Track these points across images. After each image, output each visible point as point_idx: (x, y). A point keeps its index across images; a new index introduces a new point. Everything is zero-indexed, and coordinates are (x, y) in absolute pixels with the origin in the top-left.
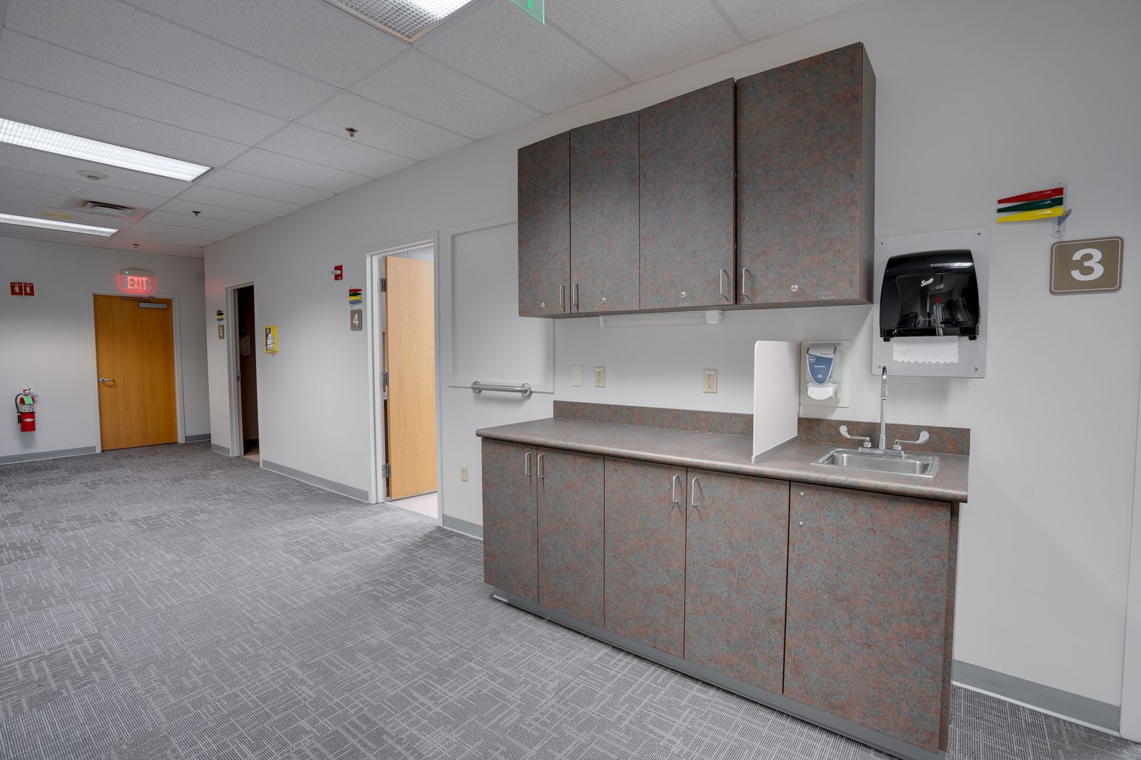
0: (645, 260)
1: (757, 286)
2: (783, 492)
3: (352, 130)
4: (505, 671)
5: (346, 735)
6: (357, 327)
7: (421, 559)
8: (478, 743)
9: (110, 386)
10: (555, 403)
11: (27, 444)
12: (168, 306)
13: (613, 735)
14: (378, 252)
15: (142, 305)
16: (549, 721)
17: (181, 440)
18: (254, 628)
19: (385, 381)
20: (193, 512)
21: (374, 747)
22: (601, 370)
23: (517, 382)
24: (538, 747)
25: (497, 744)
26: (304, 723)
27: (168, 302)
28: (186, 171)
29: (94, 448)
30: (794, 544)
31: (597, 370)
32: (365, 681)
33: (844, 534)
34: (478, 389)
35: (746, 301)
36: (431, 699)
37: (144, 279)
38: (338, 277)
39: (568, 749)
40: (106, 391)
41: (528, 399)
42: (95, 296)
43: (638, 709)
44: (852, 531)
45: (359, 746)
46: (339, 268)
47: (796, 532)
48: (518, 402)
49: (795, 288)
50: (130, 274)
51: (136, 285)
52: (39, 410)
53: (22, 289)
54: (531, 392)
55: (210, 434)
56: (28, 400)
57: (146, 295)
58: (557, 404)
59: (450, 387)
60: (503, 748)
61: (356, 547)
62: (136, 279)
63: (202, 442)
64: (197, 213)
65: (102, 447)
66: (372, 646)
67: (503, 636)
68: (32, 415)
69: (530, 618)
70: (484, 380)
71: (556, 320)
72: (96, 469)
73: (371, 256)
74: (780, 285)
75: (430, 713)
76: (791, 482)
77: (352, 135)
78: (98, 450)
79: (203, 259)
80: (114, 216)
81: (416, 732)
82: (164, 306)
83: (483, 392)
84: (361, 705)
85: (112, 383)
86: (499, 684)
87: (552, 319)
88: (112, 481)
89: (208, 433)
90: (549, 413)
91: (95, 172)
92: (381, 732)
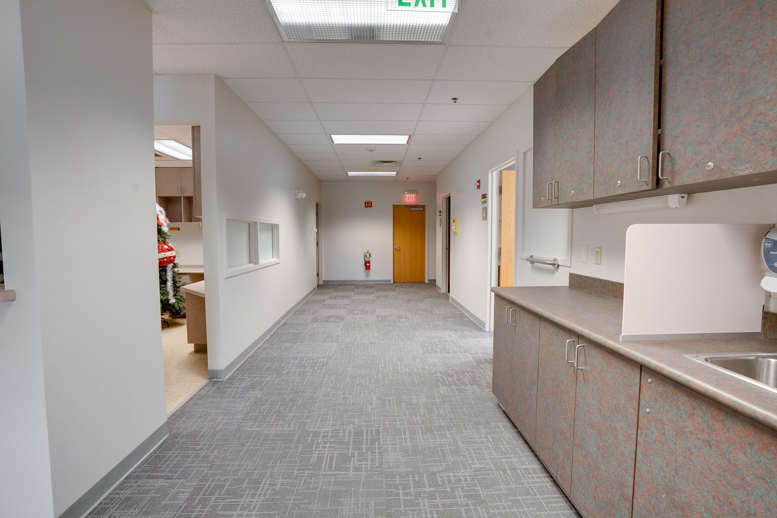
0: (597, 155)
1: (677, 168)
2: (635, 375)
3: (455, 99)
4: (461, 444)
5: (365, 434)
6: (485, 218)
7: (482, 369)
8: (409, 469)
9: (398, 251)
10: (571, 274)
11: (368, 275)
12: (424, 209)
13: (480, 511)
14: (495, 168)
15: (412, 209)
16: (453, 482)
17: (427, 281)
18: (377, 375)
19: (500, 254)
20: (401, 317)
21: (369, 444)
22: (598, 250)
23: (549, 257)
24: (432, 489)
25: (416, 475)
26: (356, 421)
27: (424, 207)
28: (402, 140)
29: (390, 281)
30: (642, 429)
31: (596, 250)
32: (394, 416)
33: (681, 436)
34: (532, 261)
35: (667, 185)
36: (411, 438)
37: (414, 195)
38: (479, 187)
39: (447, 500)
40: (396, 252)
41: (557, 270)
42: (394, 205)
43: (515, 510)
44: (689, 435)
45: (365, 440)
46: (479, 181)
47: (644, 417)
48: (552, 272)
49: (711, 164)
50: (408, 193)
51: (410, 199)
52: (372, 260)
53: (368, 205)
54: (559, 265)
55: (435, 280)
56: (368, 256)
57: (414, 204)
58: (572, 276)
59: (521, 259)
60: (417, 479)
61: (455, 352)
62: (410, 196)
63: (433, 282)
64: (420, 158)
65: (393, 281)
66: (413, 403)
67: (481, 427)
68: (369, 262)
69: (509, 425)
70: (537, 255)
71: (574, 209)
72: (385, 291)
73: (492, 172)
74: (697, 164)
75: (404, 444)
76: (643, 368)
77: (455, 102)
78: (392, 282)
79: (436, 182)
80: (389, 166)
81: (390, 449)
82: (422, 209)
83: (535, 263)
84: (382, 425)
85: (399, 249)
86: (450, 450)
87: (571, 209)
88: (386, 297)
89: (434, 279)
90: (566, 283)
91: (371, 148)
92: (378, 440)
